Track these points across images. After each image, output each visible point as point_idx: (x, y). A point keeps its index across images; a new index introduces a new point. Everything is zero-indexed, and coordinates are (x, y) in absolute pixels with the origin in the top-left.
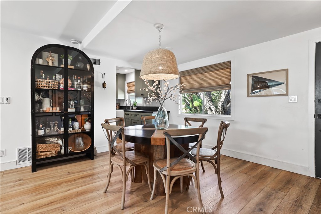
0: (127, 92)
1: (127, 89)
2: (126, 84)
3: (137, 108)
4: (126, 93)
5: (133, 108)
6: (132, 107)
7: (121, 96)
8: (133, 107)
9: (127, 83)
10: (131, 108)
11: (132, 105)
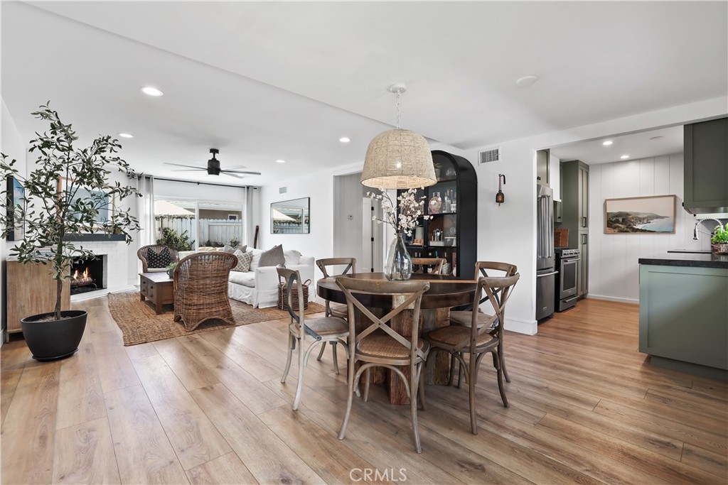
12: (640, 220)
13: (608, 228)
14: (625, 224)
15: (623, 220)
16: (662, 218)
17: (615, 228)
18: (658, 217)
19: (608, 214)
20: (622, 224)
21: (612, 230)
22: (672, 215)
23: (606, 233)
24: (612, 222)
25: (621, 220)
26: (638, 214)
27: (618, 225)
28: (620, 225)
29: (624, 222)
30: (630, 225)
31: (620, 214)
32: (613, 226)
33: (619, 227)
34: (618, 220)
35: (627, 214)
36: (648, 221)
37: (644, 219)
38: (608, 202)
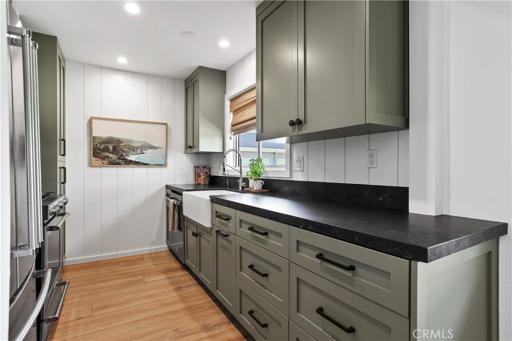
0: (232, 130)
1: (229, 118)
2: (228, 104)
3: (263, 187)
4: (228, 134)
5: (250, 185)
6: (246, 180)
7: (208, 143)
8: (251, 183)
9: (232, 100)
10: (241, 184)
11: (244, 175)
12: (133, 149)
13: (94, 159)
14: (116, 154)
15: (114, 147)
16: (156, 148)
17: (103, 158)
18: (151, 147)
19: (94, 138)
20: (112, 153)
21: (100, 162)
22: (165, 146)
23: (91, 165)
24: (99, 149)
25: (111, 148)
26: (131, 141)
27: (108, 154)
28: (110, 155)
29: (115, 150)
30: (122, 155)
31: (109, 141)
32: (101, 155)
33: (108, 157)
34: (108, 148)
35: (119, 141)
36: (142, 150)
37: (138, 148)
38: (94, 121)
